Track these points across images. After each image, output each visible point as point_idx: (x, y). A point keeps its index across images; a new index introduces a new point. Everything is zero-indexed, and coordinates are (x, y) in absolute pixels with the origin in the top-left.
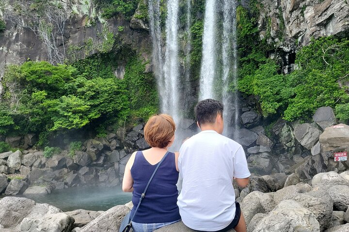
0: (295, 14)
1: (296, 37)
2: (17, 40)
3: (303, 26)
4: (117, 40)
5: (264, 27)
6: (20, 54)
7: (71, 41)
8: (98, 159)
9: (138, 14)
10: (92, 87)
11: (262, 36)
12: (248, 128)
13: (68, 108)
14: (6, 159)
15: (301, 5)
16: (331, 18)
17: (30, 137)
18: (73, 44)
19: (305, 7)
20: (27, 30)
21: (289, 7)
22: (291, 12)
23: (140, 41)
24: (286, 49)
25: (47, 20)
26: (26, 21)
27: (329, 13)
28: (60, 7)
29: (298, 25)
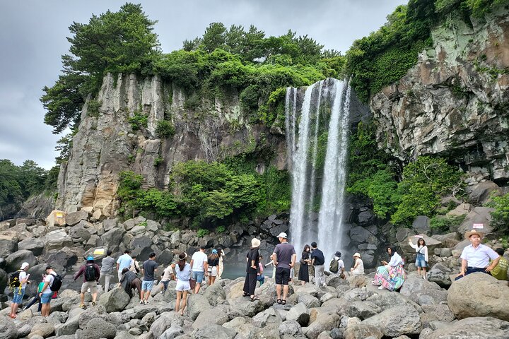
0: (406, 132)
1: (408, 150)
2: (182, 142)
3: (413, 143)
4: (259, 143)
5: (381, 140)
6: (184, 153)
7: (223, 143)
8: (238, 242)
9: (277, 122)
10: (237, 182)
11: (380, 147)
12: (364, 226)
13: (218, 198)
14: (169, 236)
15: (411, 126)
16: (435, 139)
17: (187, 219)
18: (224, 146)
19: (414, 127)
20: (191, 134)
21: (401, 127)
22: (403, 130)
23: (278, 144)
24: (401, 159)
25: (206, 127)
26: (190, 127)
27: (433, 135)
28: (217, 116)
29: (409, 141)
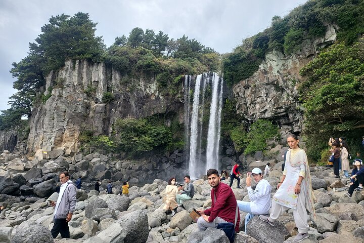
0: (252, 106)
1: (253, 115)
2: (119, 106)
3: (255, 112)
4: (168, 107)
5: (238, 109)
6: (121, 112)
7: (145, 106)
8: (157, 167)
9: (179, 95)
10: (156, 131)
11: (238, 112)
12: (229, 157)
13: (145, 141)
14: (115, 165)
15: (254, 102)
16: (266, 110)
17: (124, 154)
18: (146, 108)
19: (256, 103)
20: (124, 101)
21: (249, 103)
22: (250, 105)
23: (179, 108)
24: (249, 119)
25: (134, 96)
26: (124, 96)
27: (265, 108)
28: (141, 90)
29: (253, 110)
